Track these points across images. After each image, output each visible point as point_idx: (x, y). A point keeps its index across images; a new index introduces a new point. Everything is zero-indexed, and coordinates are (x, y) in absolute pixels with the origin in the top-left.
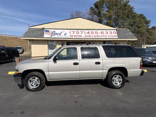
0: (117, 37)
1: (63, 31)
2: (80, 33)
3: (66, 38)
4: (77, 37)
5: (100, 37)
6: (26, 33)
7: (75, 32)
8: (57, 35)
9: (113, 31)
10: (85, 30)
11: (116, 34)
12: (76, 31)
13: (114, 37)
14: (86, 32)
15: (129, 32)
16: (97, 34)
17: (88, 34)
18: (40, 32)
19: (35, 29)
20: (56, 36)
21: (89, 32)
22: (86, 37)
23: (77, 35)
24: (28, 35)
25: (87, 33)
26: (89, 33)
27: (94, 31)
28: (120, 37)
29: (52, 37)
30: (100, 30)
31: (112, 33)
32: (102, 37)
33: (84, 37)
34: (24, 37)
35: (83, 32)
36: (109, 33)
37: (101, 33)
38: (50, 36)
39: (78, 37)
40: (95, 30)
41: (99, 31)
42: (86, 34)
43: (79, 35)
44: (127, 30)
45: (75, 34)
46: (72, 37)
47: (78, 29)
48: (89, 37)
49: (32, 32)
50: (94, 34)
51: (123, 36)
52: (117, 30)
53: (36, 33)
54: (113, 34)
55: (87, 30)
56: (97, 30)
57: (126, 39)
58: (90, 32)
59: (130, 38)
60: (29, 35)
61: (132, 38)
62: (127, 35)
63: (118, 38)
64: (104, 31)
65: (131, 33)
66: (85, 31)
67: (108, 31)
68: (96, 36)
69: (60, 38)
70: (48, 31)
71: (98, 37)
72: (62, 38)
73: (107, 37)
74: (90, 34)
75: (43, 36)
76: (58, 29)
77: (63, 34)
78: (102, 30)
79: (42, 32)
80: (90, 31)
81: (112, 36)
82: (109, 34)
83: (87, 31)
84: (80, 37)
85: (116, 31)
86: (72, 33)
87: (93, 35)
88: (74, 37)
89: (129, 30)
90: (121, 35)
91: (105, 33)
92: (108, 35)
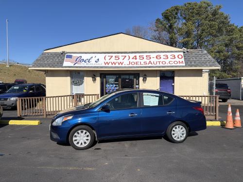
0: (184, 65)
1: (93, 55)
2: (121, 58)
3: (97, 67)
4: (115, 64)
5: (153, 65)
6: (37, 60)
7: (114, 58)
8: (83, 62)
9: (176, 54)
10: (129, 53)
11: (183, 60)
12: (114, 55)
13: (178, 65)
14: (131, 57)
15: (205, 54)
16: (150, 60)
17: (134, 61)
18: (58, 58)
19: (51, 54)
20: (83, 64)
21: (136, 56)
22: (131, 65)
23: (115, 61)
24: (39, 63)
25: (133, 58)
26: (136, 59)
27: (145, 55)
28: (189, 63)
29: (76, 65)
30: (155, 52)
31: (176, 56)
32: (158, 65)
33: (126, 65)
34: (33, 66)
35: (126, 56)
36: (169, 57)
37: (157, 57)
38: (72, 65)
39: (117, 65)
40: (146, 52)
41: (153, 55)
42: (131, 60)
43: (119, 61)
44: (202, 52)
45: (113, 60)
46: (107, 65)
47: (118, 53)
48: (135, 65)
49: (46, 59)
50: (145, 60)
51: (194, 63)
52: (184, 52)
53: (51, 60)
54: (177, 59)
55: (132, 53)
56: (150, 52)
57: (200, 67)
58: (138, 57)
59: (207, 66)
60: (41, 63)
61: (211, 66)
62: (203, 59)
63: (186, 66)
64: (162, 54)
65: (210, 57)
66: (130, 55)
67: (169, 54)
68: (148, 63)
69: (89, 67)
70: (70, 57)
71: (150, 65)
72: (91, 67)
73: (166, 65)
74: (138, 60)
75: (63, 64)
76: (86, 53)
77: (93, 61)
78: (158, 52)
79: (61, 58)
80: (138, 55)
81: (176, 63)
82: (169, 59)
83: (132, 55)
84: (120, 65)
85: (182, 54)
86: (108, 58)
87: (142, 62)
88: (110, 65)
89: (205, 52)
90: (191, 59)
91: (162, 57)
92: (167, 61)
